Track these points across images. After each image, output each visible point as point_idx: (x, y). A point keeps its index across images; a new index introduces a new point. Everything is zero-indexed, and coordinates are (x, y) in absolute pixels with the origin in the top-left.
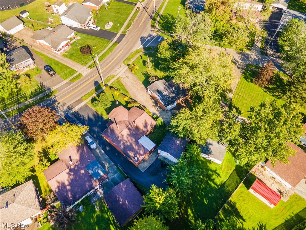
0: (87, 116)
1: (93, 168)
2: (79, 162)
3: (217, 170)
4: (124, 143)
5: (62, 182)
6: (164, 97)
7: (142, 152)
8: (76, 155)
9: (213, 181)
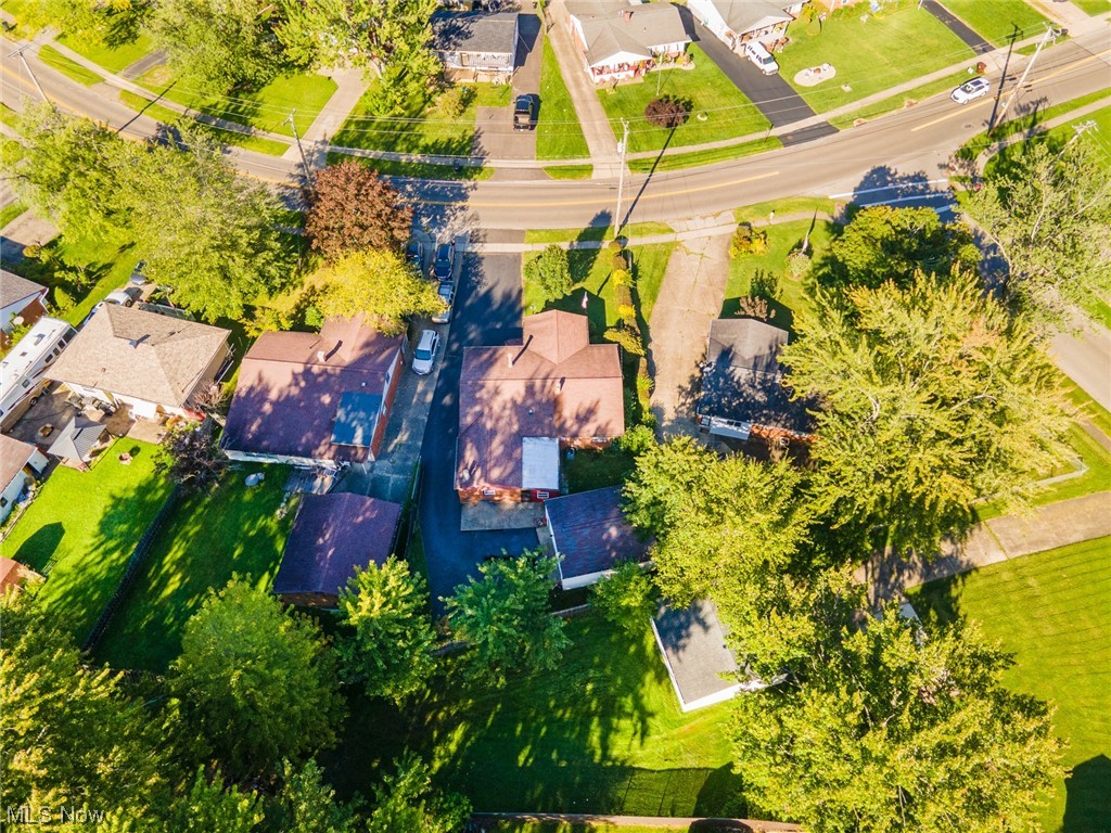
0: (490, 284)
1: (353, 410)
2: (338, 371)
3: (658, 717)
4: (481, 414)
5: (267, 384)
6: (722, 380)
7: (495, 473)
8: (353, 349)
9: (608, 730)
